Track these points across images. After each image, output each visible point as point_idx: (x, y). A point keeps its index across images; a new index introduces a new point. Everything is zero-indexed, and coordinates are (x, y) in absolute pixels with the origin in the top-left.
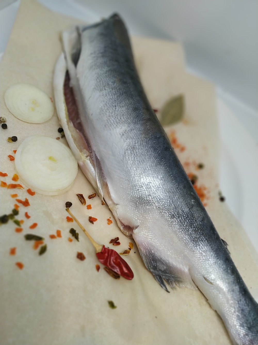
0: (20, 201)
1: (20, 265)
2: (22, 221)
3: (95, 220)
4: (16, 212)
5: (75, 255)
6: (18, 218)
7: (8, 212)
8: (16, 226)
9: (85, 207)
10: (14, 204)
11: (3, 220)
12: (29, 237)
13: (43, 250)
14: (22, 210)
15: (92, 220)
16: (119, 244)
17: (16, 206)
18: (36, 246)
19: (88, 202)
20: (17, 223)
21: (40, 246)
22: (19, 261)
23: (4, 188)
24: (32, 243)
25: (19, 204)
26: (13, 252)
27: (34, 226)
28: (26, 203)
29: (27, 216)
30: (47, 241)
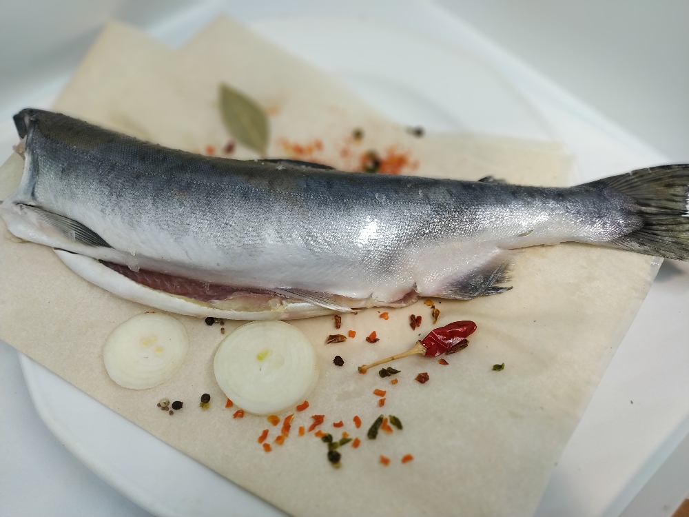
0: (312, 428)
1: (407, 459)
2: (345, 434)
3: (374, 334)
4: (327, 439)
5: (418, 384)
6: (337, 438)
7: (324, 448)
8: (349, 445)
9: (349, 340)
10: (314, 436)
11: (334, 458)
12: (373, 434)
13: (397, 423)
14: (326, 428)
15: (372, 339)
16: (419, 318)
17: (318, 434)
18: (389, 429)
19: (342, 331)
20: (344, 441)
21: (389, 423)
22: (401, 457)
23: (285, 441)
24: (381, 432)
25: (317, 430)
26: (385, 461)
27: (357, 421)
28: (319, 420)
29: (339, 425)
30: (386, 412)
